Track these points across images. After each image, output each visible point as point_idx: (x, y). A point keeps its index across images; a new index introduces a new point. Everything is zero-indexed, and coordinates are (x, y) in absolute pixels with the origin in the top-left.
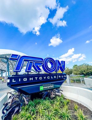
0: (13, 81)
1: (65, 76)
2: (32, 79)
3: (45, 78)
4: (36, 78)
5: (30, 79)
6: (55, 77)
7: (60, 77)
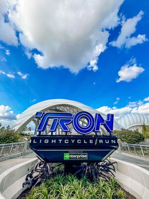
0: (34, 142)
1: (113, 142)
2: (55, 141)
3: (73, 142)
4: (60, 140)
5: (53, 141)
6: (91, 142)
7: (101, 141)
